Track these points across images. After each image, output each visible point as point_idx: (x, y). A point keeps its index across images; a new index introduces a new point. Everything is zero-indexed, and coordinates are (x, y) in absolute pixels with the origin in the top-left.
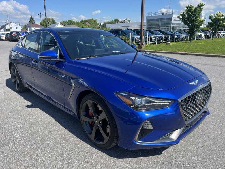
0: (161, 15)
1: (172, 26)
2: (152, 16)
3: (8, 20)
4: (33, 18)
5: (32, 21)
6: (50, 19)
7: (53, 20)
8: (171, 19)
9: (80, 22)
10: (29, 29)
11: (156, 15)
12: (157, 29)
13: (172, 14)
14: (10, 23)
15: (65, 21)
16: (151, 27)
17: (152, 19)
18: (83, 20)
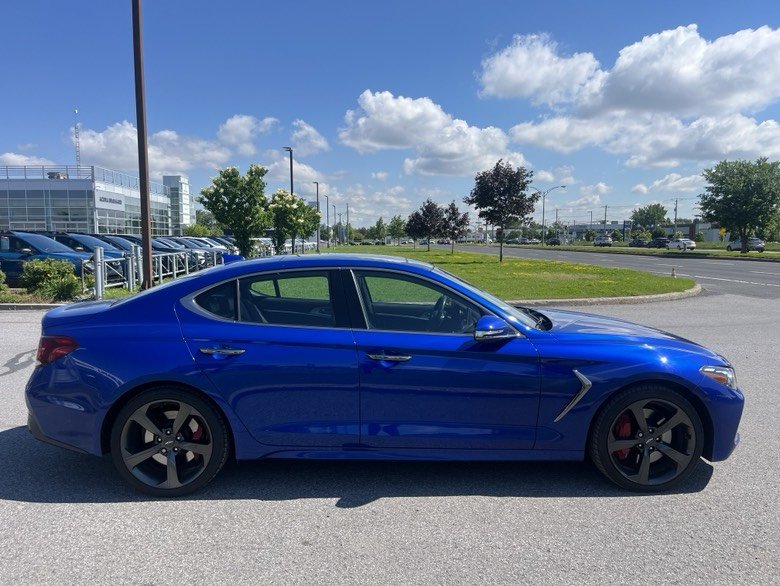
0: (47, 177)
1: (97, 216)
2: (8, 180)
8: (91, 194)
11: (28, 177)
12: (38, 225)
13: (93, 181)
16: (12, 220)
17: (11, 189)
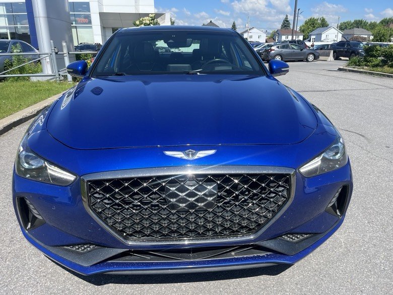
3: (247, 25)
4: (288, 19)
5: (286, 24)
6: (318, 19)
7: (323, 20)
9: (378, 22)
10: (277, 39)
14: (250, 30)
15: (347, 22)
18: (386, 19)
